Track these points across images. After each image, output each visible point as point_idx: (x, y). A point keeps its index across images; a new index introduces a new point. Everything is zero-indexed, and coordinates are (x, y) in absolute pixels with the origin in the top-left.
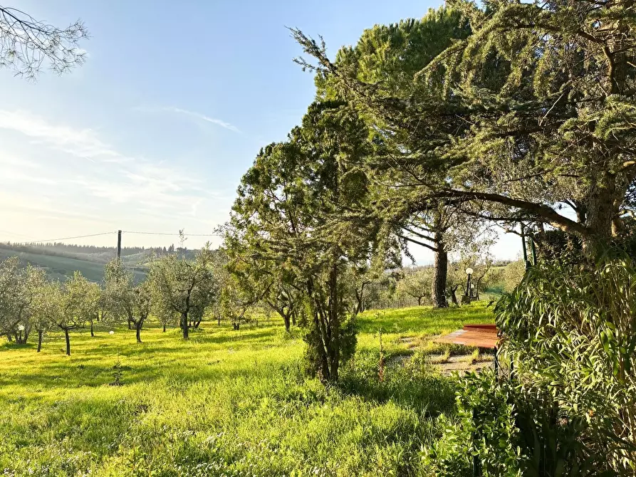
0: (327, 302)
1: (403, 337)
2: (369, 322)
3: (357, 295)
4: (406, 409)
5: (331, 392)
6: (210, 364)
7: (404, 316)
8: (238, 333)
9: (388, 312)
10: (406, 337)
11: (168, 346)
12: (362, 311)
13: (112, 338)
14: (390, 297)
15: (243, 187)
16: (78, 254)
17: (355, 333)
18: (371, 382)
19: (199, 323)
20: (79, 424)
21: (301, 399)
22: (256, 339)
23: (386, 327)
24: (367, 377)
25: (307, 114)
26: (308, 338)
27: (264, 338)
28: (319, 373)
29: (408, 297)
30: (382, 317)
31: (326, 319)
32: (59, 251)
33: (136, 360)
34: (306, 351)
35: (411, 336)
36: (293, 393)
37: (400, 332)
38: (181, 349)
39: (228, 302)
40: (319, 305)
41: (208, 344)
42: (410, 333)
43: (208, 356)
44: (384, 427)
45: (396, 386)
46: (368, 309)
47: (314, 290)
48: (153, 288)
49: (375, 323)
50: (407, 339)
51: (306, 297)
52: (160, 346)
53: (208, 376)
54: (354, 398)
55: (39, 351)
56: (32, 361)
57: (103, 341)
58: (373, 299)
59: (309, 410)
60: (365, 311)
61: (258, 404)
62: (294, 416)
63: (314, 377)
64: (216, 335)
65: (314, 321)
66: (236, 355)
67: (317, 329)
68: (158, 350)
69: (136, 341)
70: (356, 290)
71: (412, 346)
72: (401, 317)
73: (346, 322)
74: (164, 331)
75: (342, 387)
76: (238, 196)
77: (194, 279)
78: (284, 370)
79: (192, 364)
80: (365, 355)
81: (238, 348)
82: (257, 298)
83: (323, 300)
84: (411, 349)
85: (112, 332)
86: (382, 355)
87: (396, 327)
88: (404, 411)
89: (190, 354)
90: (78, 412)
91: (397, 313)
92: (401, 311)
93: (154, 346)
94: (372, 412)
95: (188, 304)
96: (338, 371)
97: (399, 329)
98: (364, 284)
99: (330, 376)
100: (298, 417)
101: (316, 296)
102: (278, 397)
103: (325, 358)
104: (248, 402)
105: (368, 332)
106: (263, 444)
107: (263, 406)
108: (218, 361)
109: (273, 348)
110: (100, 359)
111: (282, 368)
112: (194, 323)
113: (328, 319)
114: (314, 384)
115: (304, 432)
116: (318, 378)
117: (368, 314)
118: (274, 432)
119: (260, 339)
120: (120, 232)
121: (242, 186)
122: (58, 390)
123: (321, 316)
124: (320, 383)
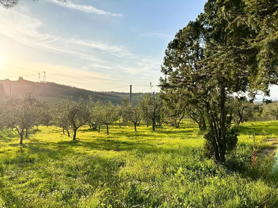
0: (219, 116)
1: (268, 138)
2: (247, 128)
3: (239, 113)
4: (272, 187)
5: (220, 168)
6: (159, 144)
7: (268, 126)
8: (178, 130)
9: (258, 123)
10: (270, 138)
11: (146, 133)
12: (242, 122)
13: (127, 129)
14: (259, 116)
15: (168, 51)
16: (119, 95)
17: (237, 135)
18: (247, 164)
19: (161, 124)
20: (94, 169)
21: (201, 170)
22: (185, 133)
23: (256, 131)
24: (244, 161)
25: (207, 2)
26: (206, 137)
27: (189, 133)
28: (213, 157)
29: (270, 116)
30: (254, 126)
31: (218, 126)
32: (112, 94)
33: (130, 139)
34: (205, 143)
35: (274, 138)
36: (197, 166)
37: (266, 135)
38: (150, 135)
39: (163, 114)
40: (213, 118)
41: (162, 134)
42: (273, 136)
43: (160, 140)
44: (256, 199)
45: (264, 169)
46: (246, 121)
47: (210, 109)
48: (139, 108)
49: (250, 129)
50: (271, 139)
51: (205, 113)
52: (143, 133)
53: (155, 151)
54: (235, 175)
55: (99, 132)
56: (95, 136)
57: (123, 129)
58: (249, 117)
59: (206, 179)
60: (244, 122)
61: (177, 170)
62: (195, 181)
63: (210, 158)
64: (167, 130)
65: (210, 127)
66: (172, 141)
67: (212, 131)
68: (141, 135)
69: (134, 130)
70: (239, 111)
71: (274, 144)
72: (266, 126)
73: (231, 128)
74: (148, 127)
75: (227, 166)
76: (165, 55)
77: (157, 104)
78: (194, 152)
79: (152, 144)
80: (243, 147)
81: (175, 137)
82: (178, 113)
83: (216, 115)
84: (274, 145)
85: (127, 126)
86: (254, 149)
87: (264, 132)
88: (270, 188)
89: (153, 138)
90: (95, 163)
91: (264, 124)
92: (266, 123)
93: (141, 133)
94: (247, 185)
95: (154, 116)
96: (225, 156)
97: (266, 133)
98: (244, 108)
99: (220, 159)
100: (198, 182)
101: (211, 112)
102: (188, 168)
103: (216, 148)
104: (172, 168)
105: (245, 134)
106: (175, 197)
107: (179, 172)
108: (163, 143)
109: (191, 139)
110: (118, 137)
111: (193, 151)
112: (159, 124)
113: (219, 126)
114: (210, 163)
115: (200, 193)
116: (212, 159)
117: (246, 124)
118: (182, 190)
119: (186, 133)
120: (131, 86)
121: (168, 49)
122: (95, 150)
123: (215, 124)
124: (213, 163)
